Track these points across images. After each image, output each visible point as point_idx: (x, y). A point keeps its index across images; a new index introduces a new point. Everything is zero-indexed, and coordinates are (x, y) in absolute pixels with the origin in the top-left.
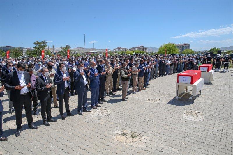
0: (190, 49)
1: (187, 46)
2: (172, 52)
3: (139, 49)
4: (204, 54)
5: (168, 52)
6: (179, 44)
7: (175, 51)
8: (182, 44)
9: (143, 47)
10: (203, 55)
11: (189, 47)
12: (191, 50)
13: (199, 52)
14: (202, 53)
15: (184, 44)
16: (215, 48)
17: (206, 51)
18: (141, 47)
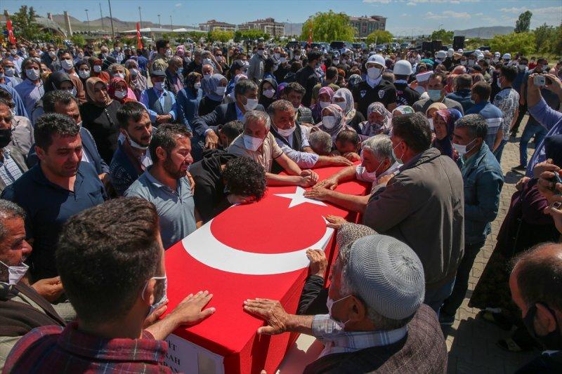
0: (386, 29)
1: (379, 22)
2: (336, 36)
3: (262, 26)
4: (418, 44)
5: (326, 36)
6: (360, 16)
7: (344, 32)
8: (369, 17)
9: (273, 20)
10: (413, 46)
11: (384, 25)
12: (388, 33)
13: (408, 38)
14: (413, 42)
15: (373, 17)
16: (444, 31)
17: (423, 37)
18: (267, 20)
